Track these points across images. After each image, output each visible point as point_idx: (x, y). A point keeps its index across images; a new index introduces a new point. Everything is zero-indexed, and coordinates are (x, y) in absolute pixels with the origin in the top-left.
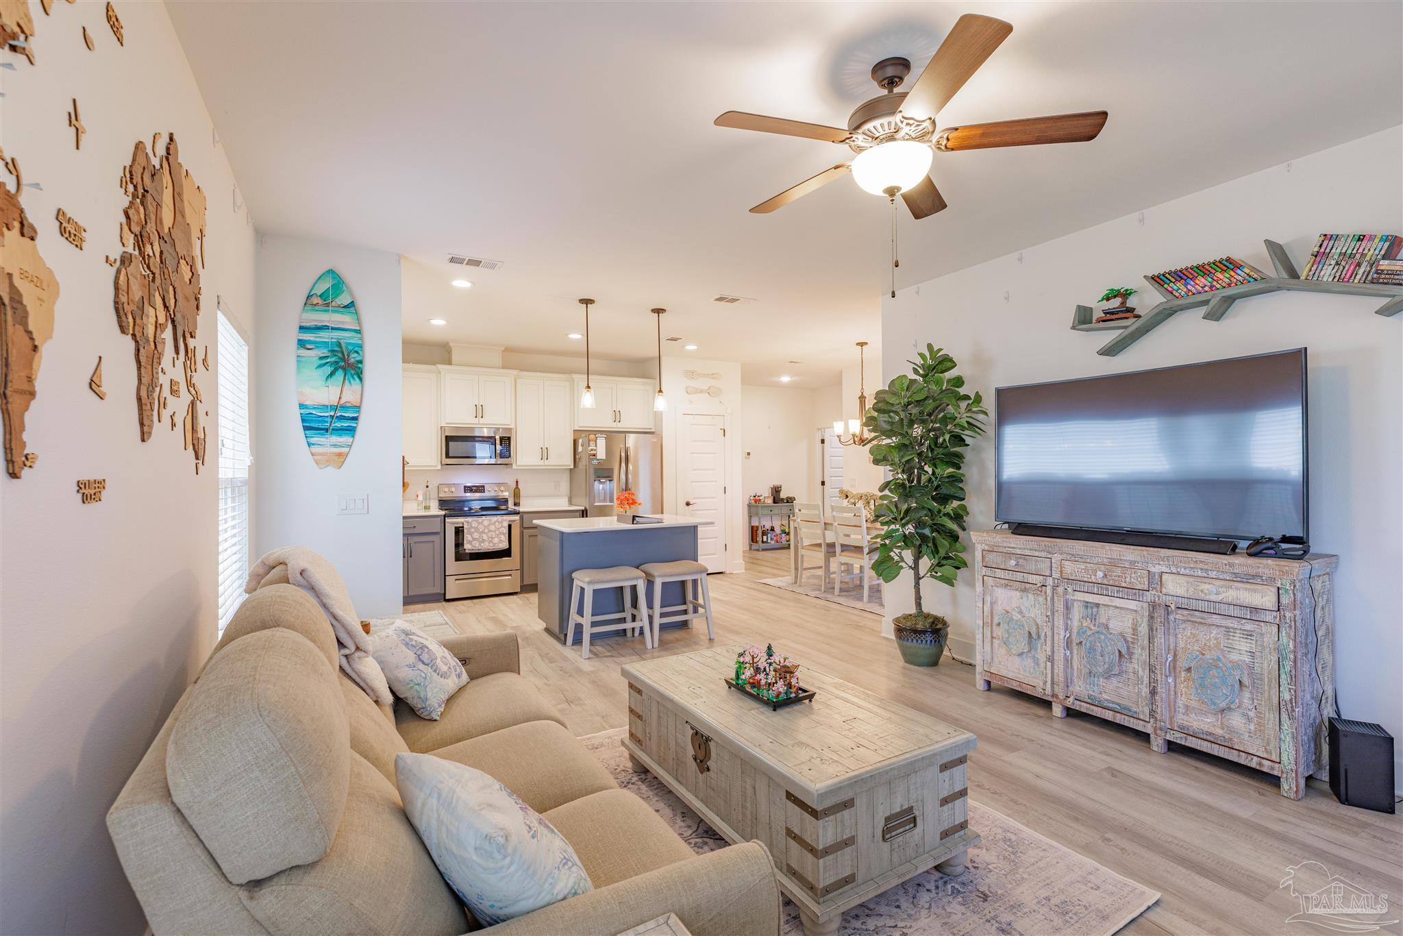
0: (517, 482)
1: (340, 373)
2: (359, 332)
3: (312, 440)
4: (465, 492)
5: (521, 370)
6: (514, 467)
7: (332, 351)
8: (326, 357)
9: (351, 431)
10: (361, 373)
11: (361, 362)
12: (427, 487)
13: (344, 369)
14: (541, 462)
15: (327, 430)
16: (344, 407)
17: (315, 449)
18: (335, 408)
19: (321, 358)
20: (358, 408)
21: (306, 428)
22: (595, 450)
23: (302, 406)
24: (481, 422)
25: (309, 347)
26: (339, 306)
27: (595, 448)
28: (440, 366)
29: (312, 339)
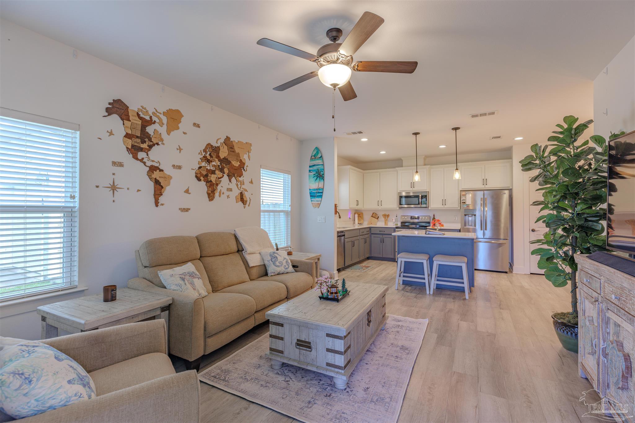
0: (434, 215)
1: (318, 178)
2: (323, 165)
3: (312, 200)
4: (411, 219)
5: (431, 165)
6: (430, 208)
7: (317, 172)
8: (315, 174)
9: (321, 196)
10: (324, 178)
11: (323, 174)
12: (397, 216)
13: (319, 177)
14: (443, 206)
15: (315, 196)
16: (319, 189)
17: (313, 202)
18: (317, 189)
19: (314, 175)
20: (323, 189)
21: (311, 196)
22: (465, 200)
23: (310, 190)
24: (413, 190)
25: (311, 172)
26: (318, 158)
27: (465, 199)
28: (397, 168)
29: (312, 169)
